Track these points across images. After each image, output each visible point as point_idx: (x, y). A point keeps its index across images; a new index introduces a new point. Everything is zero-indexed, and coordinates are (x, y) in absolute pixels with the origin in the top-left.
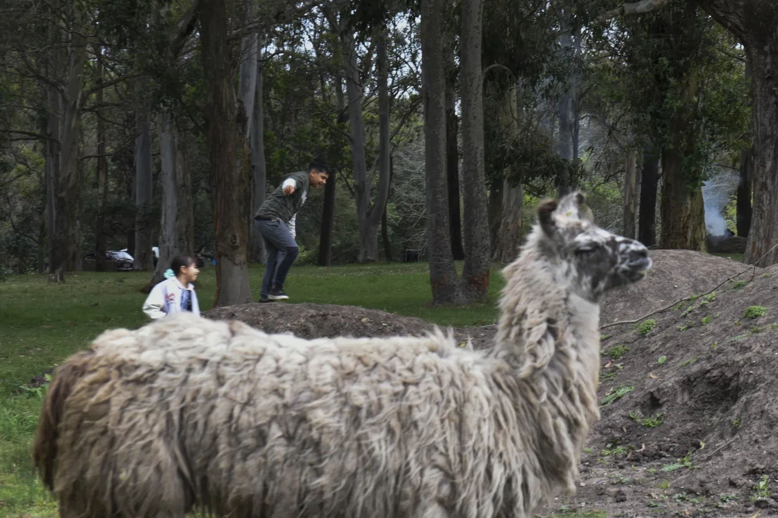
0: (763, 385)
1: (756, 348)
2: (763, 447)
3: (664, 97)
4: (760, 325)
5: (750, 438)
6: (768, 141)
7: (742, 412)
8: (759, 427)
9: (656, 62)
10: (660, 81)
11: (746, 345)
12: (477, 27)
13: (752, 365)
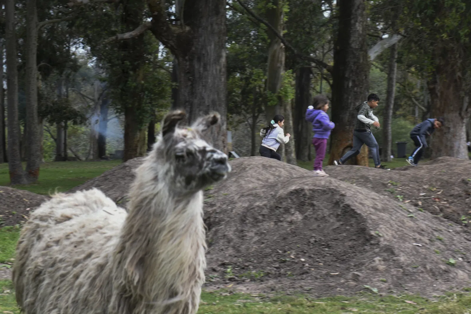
0: (223, 223)
1: (218, 205)
2: (226, 252)
3: (127, 81)
4: (211, 194)
5: (219, 248)
6: (187, 104)
7: (214, 235)
8: (223, 243)
9: (123, 63)
10: (125, 72)
11: (213, 203)
12: (34, 44)
13: (217, 213)
